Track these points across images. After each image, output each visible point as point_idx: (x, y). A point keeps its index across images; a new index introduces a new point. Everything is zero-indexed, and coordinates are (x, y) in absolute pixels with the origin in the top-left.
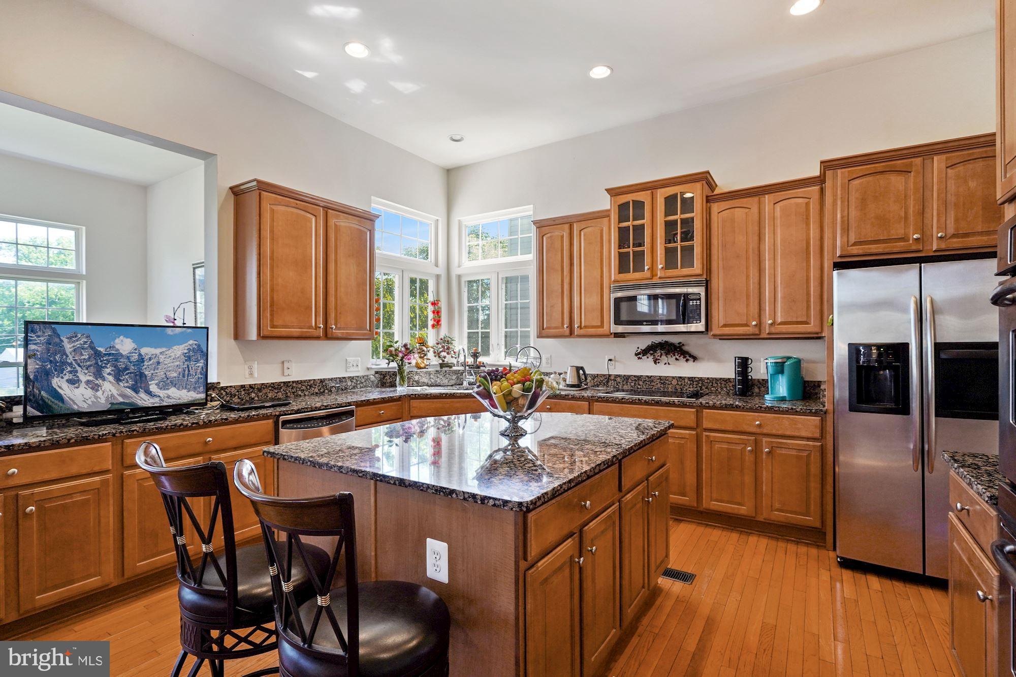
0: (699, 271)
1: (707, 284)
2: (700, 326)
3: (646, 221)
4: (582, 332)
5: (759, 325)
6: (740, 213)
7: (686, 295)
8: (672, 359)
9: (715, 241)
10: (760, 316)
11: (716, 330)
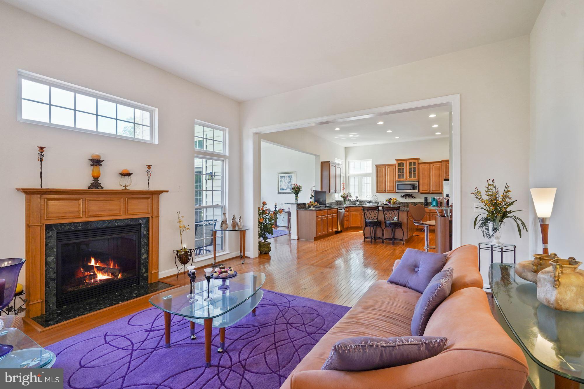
0: (417, 179)
1: (419, 182)
2: (417, 191)
3: (405, 167)
4: (388, 192)
5: (430, 191)
6: (426, 167)
7: (414, 184)
8: (409, 198)
9: (420, 173)
10: (430, 189)
11: (420, 192)
